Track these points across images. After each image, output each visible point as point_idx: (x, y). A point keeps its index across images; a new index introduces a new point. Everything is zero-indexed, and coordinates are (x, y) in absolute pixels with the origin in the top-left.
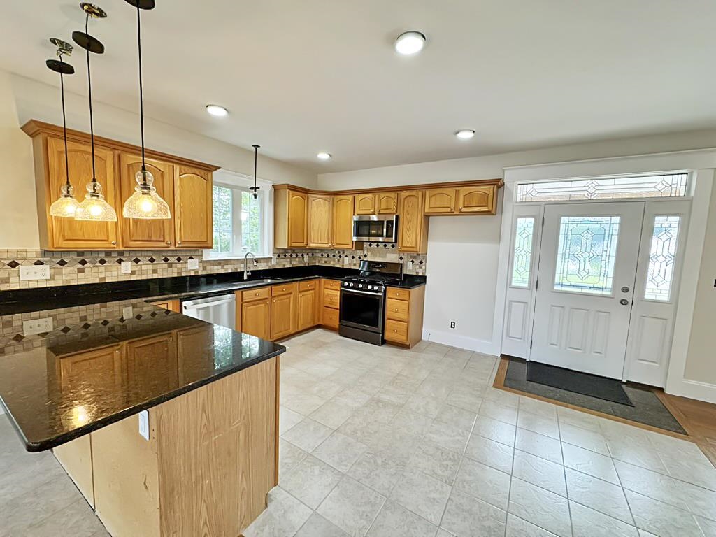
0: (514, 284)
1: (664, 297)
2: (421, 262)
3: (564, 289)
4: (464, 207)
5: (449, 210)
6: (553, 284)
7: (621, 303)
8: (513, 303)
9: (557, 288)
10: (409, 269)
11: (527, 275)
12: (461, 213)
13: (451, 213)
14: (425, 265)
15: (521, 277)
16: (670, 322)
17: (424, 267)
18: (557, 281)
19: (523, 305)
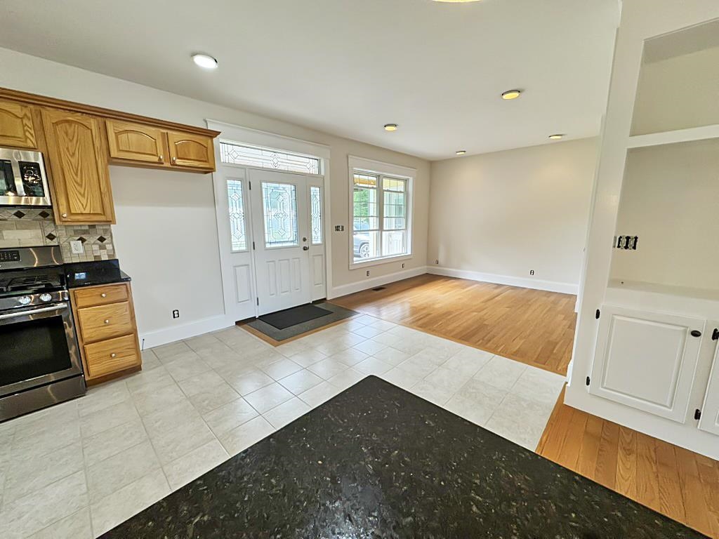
0: (234, 249)
1: (319, 242)
2: (102, 239)
3: (273, 245)
4: (179, 158)
5: (156, 159)
6: (265, 243)
7: (305, 249)
8: (237, 268)
9: (268, 246)
10: (76, 252)
11: (243, 239)
12: (174, 167)
13: (158, 165)
14: (112, 243)
15: (239, 241)
16: (324, 256)
17: (109, 247)
18: (267, 240)
19: (244, 268)
